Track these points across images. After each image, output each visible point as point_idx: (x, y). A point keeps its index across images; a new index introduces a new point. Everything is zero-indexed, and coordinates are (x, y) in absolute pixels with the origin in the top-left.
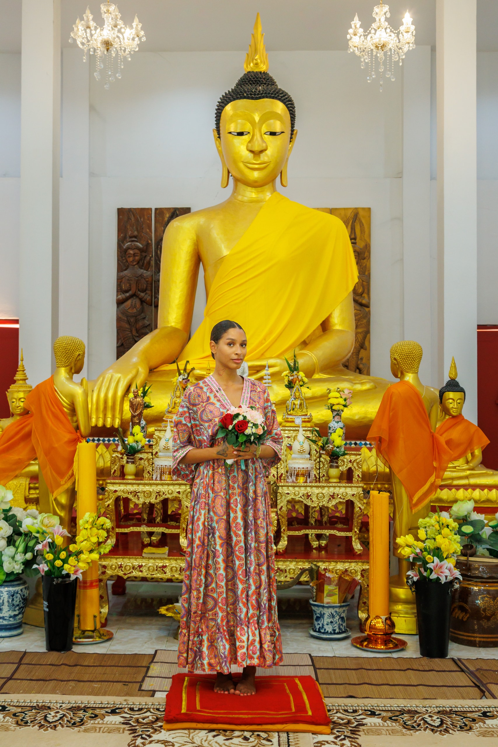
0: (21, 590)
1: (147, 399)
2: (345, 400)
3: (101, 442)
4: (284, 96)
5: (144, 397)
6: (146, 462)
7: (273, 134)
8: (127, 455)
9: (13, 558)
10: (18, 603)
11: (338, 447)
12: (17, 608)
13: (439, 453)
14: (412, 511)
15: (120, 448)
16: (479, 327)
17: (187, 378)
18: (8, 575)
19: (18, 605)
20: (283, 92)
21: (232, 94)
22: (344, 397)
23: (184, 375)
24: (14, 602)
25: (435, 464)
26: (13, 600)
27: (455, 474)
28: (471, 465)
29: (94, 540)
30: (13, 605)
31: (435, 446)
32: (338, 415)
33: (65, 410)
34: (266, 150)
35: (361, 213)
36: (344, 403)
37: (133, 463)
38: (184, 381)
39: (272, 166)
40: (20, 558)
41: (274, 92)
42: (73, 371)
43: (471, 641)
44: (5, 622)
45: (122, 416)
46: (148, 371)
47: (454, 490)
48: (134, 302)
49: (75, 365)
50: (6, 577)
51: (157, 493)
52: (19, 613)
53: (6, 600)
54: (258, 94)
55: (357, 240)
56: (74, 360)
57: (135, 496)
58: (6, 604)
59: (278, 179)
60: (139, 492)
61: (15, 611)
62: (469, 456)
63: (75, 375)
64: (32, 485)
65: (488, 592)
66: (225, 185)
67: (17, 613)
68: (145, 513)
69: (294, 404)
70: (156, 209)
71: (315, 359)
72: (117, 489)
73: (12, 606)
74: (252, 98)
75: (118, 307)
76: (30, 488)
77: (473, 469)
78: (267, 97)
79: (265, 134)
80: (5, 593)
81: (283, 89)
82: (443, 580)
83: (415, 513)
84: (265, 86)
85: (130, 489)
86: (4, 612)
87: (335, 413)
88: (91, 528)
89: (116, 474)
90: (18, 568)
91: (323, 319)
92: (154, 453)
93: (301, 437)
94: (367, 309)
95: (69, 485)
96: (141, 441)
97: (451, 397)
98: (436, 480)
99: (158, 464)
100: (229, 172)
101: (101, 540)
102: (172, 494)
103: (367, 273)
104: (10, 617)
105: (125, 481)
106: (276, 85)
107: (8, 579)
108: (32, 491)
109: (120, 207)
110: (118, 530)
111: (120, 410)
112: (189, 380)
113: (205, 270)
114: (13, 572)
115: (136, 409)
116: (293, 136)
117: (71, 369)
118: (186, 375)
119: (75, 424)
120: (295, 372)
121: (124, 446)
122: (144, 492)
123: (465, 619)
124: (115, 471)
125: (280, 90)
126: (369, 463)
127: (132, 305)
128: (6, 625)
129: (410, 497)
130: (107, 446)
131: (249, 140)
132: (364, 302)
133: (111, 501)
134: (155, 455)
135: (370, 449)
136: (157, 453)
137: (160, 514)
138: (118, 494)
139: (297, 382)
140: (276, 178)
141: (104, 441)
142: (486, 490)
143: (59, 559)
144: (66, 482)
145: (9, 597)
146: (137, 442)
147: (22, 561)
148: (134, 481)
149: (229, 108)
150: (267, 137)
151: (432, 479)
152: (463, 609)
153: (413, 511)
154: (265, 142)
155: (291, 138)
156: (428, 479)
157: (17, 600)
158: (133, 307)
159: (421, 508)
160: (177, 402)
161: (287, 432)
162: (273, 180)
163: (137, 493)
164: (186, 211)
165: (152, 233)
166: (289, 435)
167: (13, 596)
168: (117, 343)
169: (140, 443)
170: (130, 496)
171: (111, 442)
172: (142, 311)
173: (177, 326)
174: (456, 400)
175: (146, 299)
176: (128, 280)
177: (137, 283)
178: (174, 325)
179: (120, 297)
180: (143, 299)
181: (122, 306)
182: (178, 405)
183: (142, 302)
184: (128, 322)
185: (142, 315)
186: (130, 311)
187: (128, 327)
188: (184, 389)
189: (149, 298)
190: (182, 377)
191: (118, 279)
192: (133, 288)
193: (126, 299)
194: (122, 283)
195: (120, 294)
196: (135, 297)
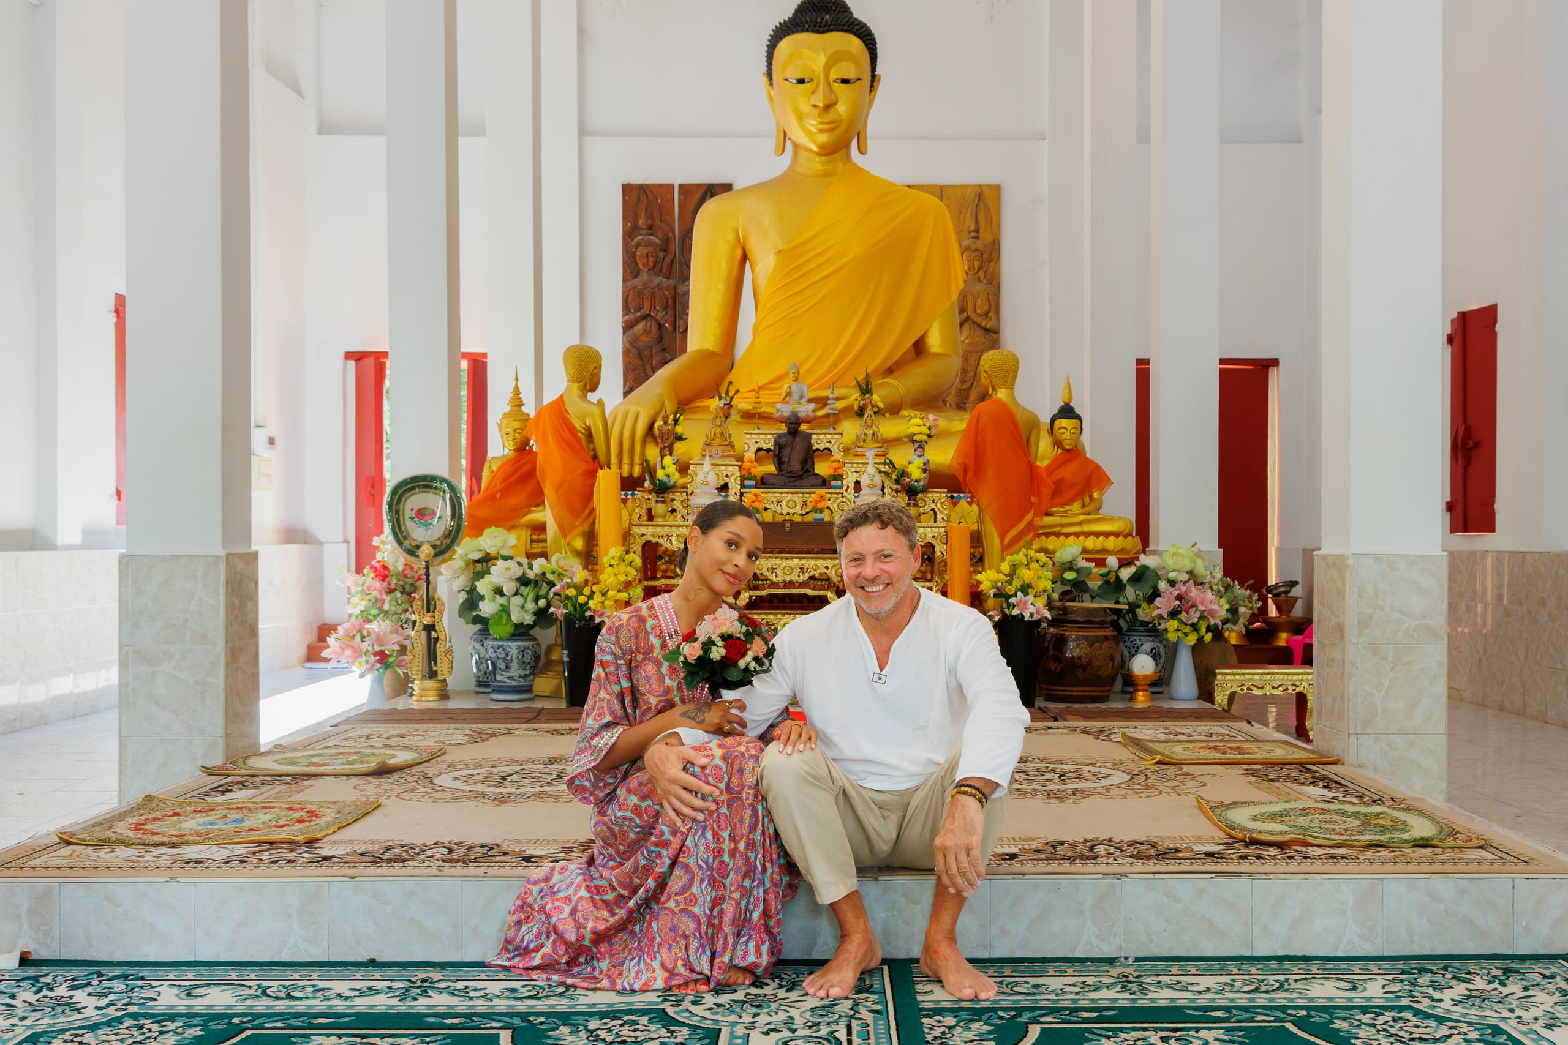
0: (533, 646)
1: (679, 429)
2: (930, 428)
4: (861, 28)
5: (675, 425)
6: (679, 504)
7: (845, 81)
8: (655, 493)
9: (523, 607)
10: (529, 660)
11: (916, 481)
12: (528, 667)
13: (1038, 487)
15: (647, 484)
18: (518, 626)
19: (529, 663)
20: (860, 22)
21: (789, 25)
22: (928, 425)
24: (525, 659)
25: (1033, 499)
26: (523, 656)
27: (1065, 521)
28: (1088, 509)
29: (622, 578)
30: (524, 662)
31: (1034, 477)
32: (920, 447)
33: (580, 435)
34: (836, 104)
35: (986, 192)
36: (927, 432)
37: (663, 502)
39: (844, 126)
40: (531, 606)
41: (847, 22)
42: (588, 388)
43: (1067, 696)
44: (514, 683)
46: (677, 405)
48: (648, 325)
49: (591, 380)
50: (515, 629)
52: (531, 674)
53: (515, 656)
54: (825, 26)
55: (981, 234)
56: (589, 374)
57: (667, 541)
58: (515, 660)
59: (854, 143)
60: (672, 536)
61: (526, 670)
62: (1087, 499)
63: (589, 394)
64: (534, 537)
65: (1087, 638)
66: (781, 151)
67: (527, 672)
69: (866, 434)
70: (680, 186)
71: (902, 391)
72: (645, 532)
73: (523, 664)
74: (818, 32)
75: (624, 332)
76: (532, 541)
77: (1089, 514)
78: (837, 30)
79: (834, 81)
80: (514, 648)
81: (860, 19)
82: (1027, 617)
84: (834, 13)
85: (659, 532)
86: (512, 670)
87: (917, 445)
88: (618, 565)
89: (642, 519)
90: (529, 619)
91: (916, 338)
93: (871, 469)
94: (995, 336)
95: (586, 527)
96: (673, 475)
97: (1064, 426)
98: (1035, 519)
100: (785, 134)
101: (630, 579)
103: (994, 283)
104: (520, 677)
105: (654, 523)
106: (851, 13)
107: (517, 632)
108: (535, 545)
109: (626, 183)
110: (646, 583)
113: (753, 271)
114: (522, 623)
115: (666, 439)
116: (875, 84)
117: (585, 385)
118: (729, 399)
119: (591, 453)
120: (867, 395)
121: (653, 480)
123: (1058, 671)
124: (641, 515)
125: (856, 19)
126: (968, 519)
128: (516, 687)
129: (1002, 540)
131: (812, 90)
132: (990, 325)
133: (639, 544)
135: (970, 504)
138: (646, 537)
139: (870, 407)
140: (850, 142)
142: (1102, 538)
143: (583, 595)
144: (582, 523)
145: (518, 653)
146: (669, 476)
147: (533, 610)
148: (666, 523)
149: (785, 44)
150: (838, 87)
151: (1029, 517)
152: (1056, 659)
153: (1005, 554)
154: (835, 94)
155: (872, 86)
156: (1024, 517)
157: (528, 658)
158: (646, 332)
160: (717, 432)
161: (854, 465)
162: (847, 146)
163: (669, 536)
164: (727, 188)
165: (674, 221)
166: (858, 470)
167: (523, 651)
168: (624, 387)
169: (673, 477)
170: (661, 541)
171: (629, 497)
172: (660, 339)
173: (714, 350)
174: (1069, 428)
175: (666, 322)
176: (640, 293)
177: (653, 297)
178: (710, 348)
179: (627, 317)
180: (662, 322)
181: (630, 332)
182: (719, 436)
183: (660, 326)
184: (640, 355)
185: (661, 344)
186: (643, 338)
187: (640, 363)
188: (727, 418)
189: (671, 319)
190: (723, 401)
191: (623, 291)
192: (647, 304)
193: (637, 321)
194: (630, 298)
195: (628, 314)
196: (649, 319)
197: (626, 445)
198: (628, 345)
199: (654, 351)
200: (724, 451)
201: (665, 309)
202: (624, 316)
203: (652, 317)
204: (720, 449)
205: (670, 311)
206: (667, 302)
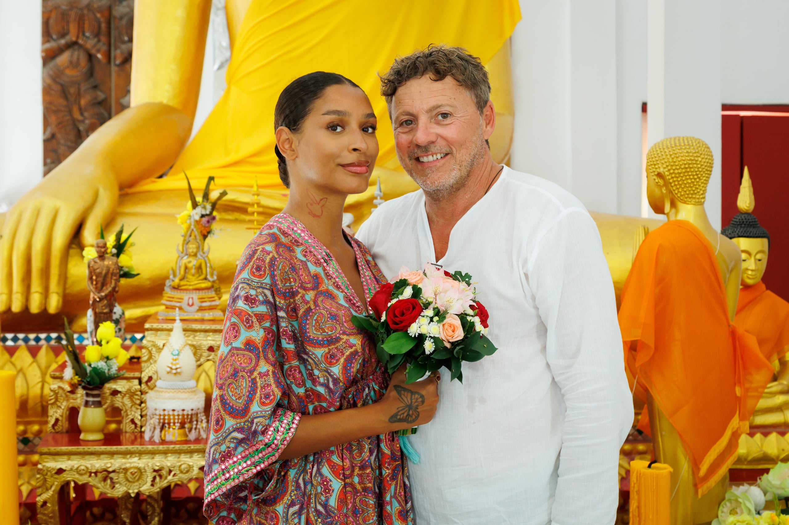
1: (124, 260)
3: (20, 343)
5: (118, 255)
6: (127, 401)
8: (84, 388)
13: (745, 368)
14: (696, 492)
15: (69, 373)
16: (725, 107)
17: (211, 213)
23: (204, 208)
28: (785, 382)
31: (739, 353)
37: (99, 404)
38: (205, 219)
45: (65, 289)
46: (116, 192)
47: (758, 436)
48: (75, 56)
51: (155, 471)
57: (105, 479)
60: (114, 471)
68: (127, 508)
72: (63, 467)
75: (45, 64)
83: (703, 496)
85: (92, 466)
89: (59, 428)
92: (145, 379)
96: (116, 357)
97: (743, 248)
98: (741, 424)
99: (156, 406)
102: (187, 472)
105: (80, 449)
111: (60, 276)
112: (214, 218)
115: (103, 284)
118: (209, 207)
121: (79, 368)
122: (126, 470)
124: (57, 420)
127: (71, 63)
130: (34, 352)
133: (50, 493)
134: (147, 382)
136: (150, 378)
137: (158, 510)
138: (66, 477)
141: (26, 340)
146: (108, 358)
148: (103, 448)
151: (734, 423)
153: (700, 491)
156: (728, 423)
158: (73, 65)
159: (713, 484)
160: (190, 265)
163: (110, 472)
168: (44, 133)
169: (114, 361)
170: (93, 481)
171: (43, 342)
172: (91, 73)
173: (171, 104)
174: (753, 253)
175: (98, 51)
176: (64, 16)
177: (81, 20)
178: (165, 101)
179: (48, 45)
180: (93, 51)
181: (52, 64)
182: (193, 271)
183: (91, 57)
184: (64, 93)
185: (92, 80)
186: (69, 72)
187: (64, 103)
188: (205, 237)
189: (104, 48)
190: (199, 211)
191: (44, 13)
192: (73, 29)
193: (60, 51)
194: (52, 21)
195: (48, 41)
196: (76, 47)
197: (37, 264)
198: (49, 81)
199: (83, 87)
200: (202, 300)
201: (97, 35)
202: (44, 43)
203: (81, 46)
204: (196, 296)
205: (104, 39)
206: (100, 27)
